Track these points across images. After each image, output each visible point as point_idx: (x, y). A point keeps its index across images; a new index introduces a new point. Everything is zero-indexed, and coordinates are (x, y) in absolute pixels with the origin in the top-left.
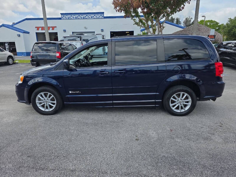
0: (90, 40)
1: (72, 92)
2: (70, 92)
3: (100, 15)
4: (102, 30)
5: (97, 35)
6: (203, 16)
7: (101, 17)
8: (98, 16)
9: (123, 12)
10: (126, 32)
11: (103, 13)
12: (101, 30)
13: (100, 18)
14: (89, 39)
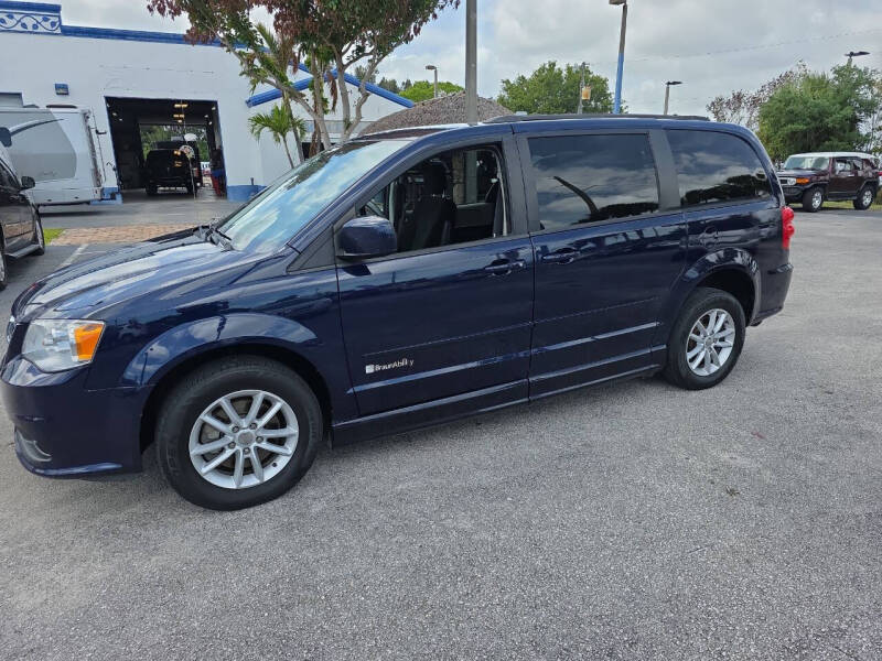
0: (15, 133)
1: (378, 368)
2: (369, 369)
3: (40, 19)
4: (62, 90)
5: (51, 109)
6: (430, 68)
7: (47, 25)
9: (185, 15)
10: (177, 106)
12: (58, 87)
13: (40, 29)
14: (11, 129)
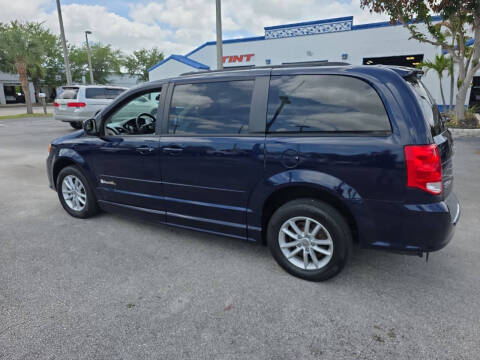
1: (105, 182)
2: (102, 181)
8: (338, 26)
11: (351, 18)
